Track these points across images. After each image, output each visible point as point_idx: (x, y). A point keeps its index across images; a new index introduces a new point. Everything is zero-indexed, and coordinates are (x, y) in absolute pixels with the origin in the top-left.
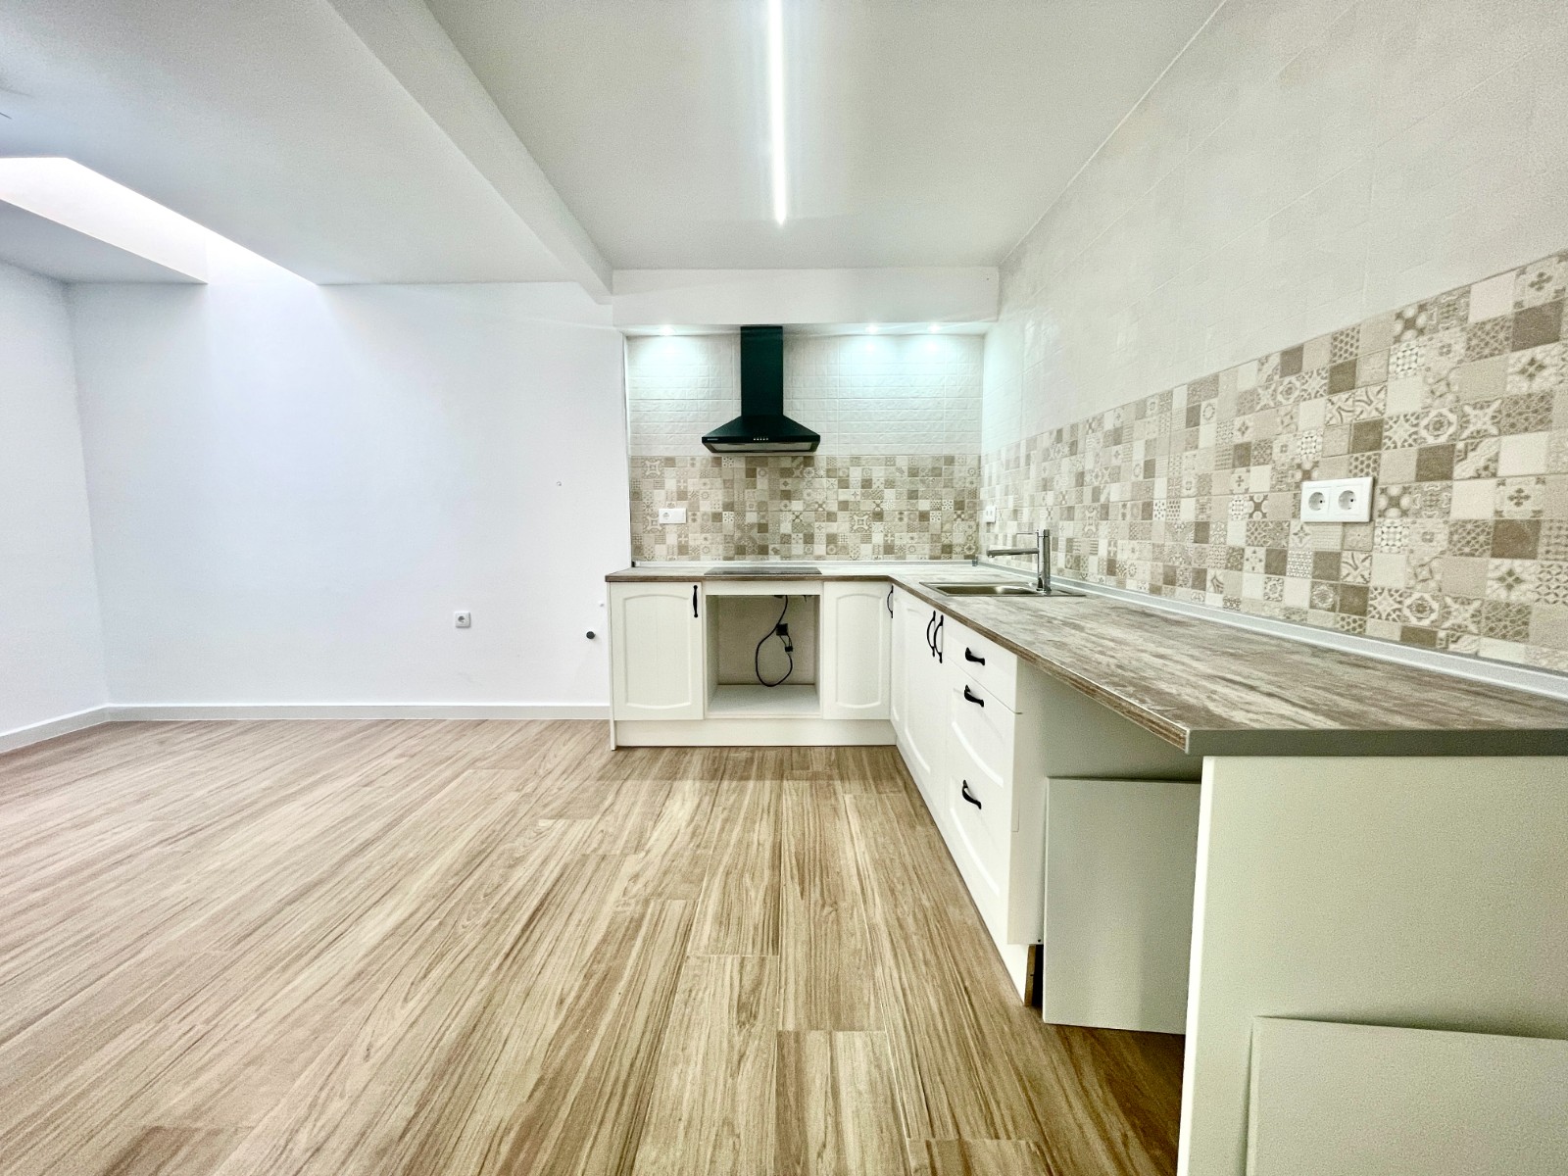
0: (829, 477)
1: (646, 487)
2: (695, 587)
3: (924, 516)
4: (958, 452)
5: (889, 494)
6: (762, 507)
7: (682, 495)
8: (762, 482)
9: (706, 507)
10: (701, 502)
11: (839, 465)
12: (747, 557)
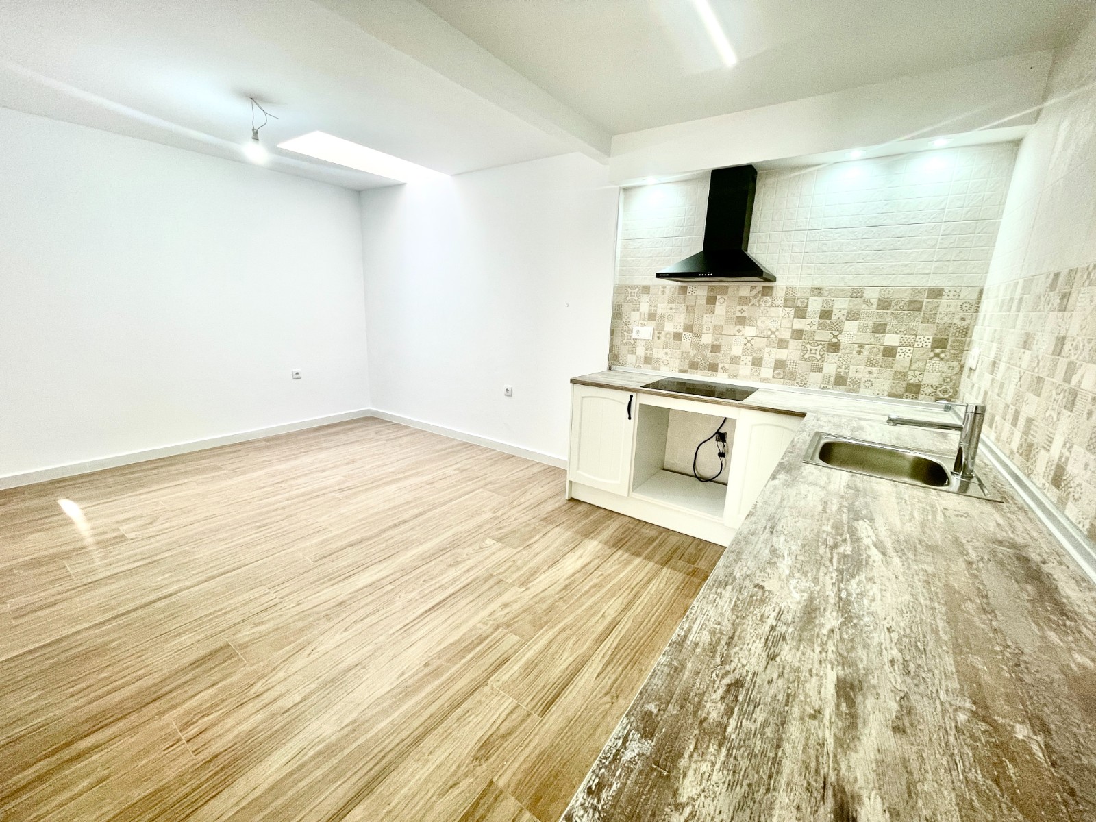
0: (785, 306)
1: (626, 308)
2: (631, 396)
3: (890, 352)
4: (950, 284)
5: (851, 326)
6: (718, 330)
7: (652, 317)
8: (720, 309)
9: (670, 327)
10: (666, 323)
11: (798, 295)
12: (699, 371)
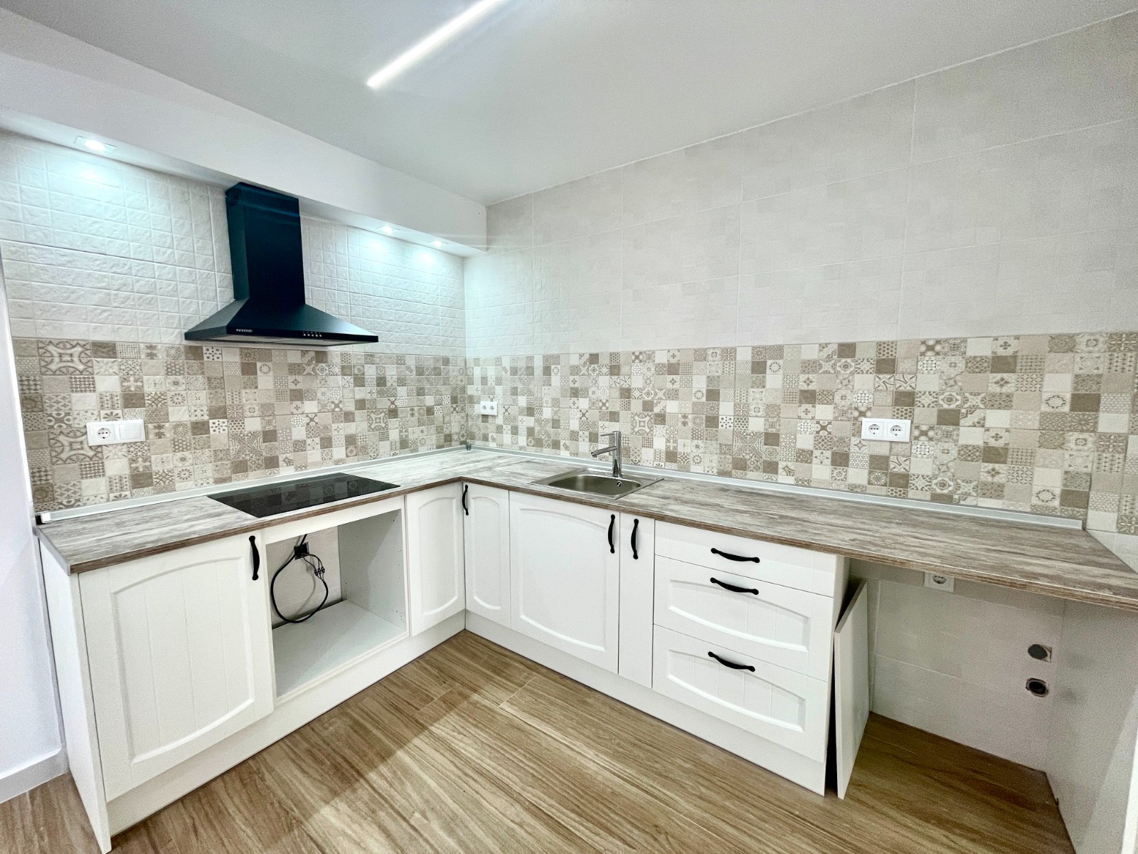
1: (52, 388)
2: (252, 539)
3: (430, 411)
6: (267, 411)
8: (265, 380)
9: (179, 415)
10: (170, 409)
11: (353, 362)
